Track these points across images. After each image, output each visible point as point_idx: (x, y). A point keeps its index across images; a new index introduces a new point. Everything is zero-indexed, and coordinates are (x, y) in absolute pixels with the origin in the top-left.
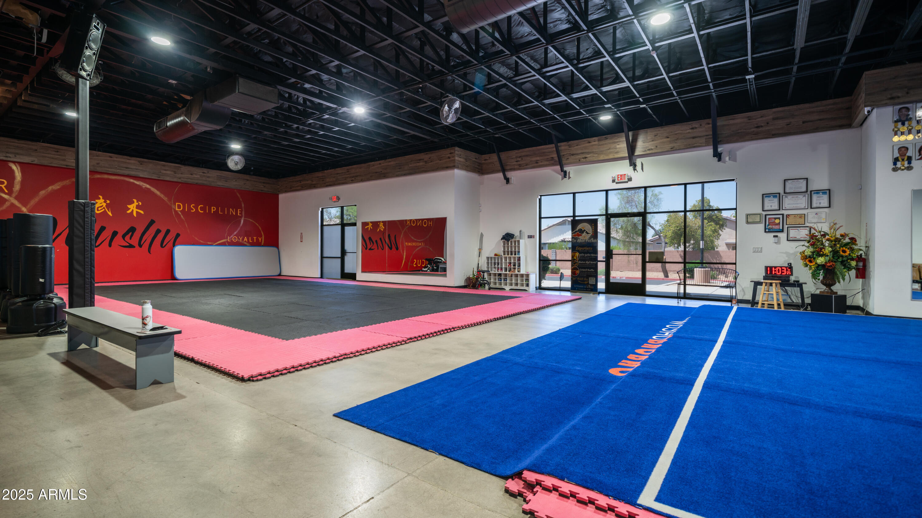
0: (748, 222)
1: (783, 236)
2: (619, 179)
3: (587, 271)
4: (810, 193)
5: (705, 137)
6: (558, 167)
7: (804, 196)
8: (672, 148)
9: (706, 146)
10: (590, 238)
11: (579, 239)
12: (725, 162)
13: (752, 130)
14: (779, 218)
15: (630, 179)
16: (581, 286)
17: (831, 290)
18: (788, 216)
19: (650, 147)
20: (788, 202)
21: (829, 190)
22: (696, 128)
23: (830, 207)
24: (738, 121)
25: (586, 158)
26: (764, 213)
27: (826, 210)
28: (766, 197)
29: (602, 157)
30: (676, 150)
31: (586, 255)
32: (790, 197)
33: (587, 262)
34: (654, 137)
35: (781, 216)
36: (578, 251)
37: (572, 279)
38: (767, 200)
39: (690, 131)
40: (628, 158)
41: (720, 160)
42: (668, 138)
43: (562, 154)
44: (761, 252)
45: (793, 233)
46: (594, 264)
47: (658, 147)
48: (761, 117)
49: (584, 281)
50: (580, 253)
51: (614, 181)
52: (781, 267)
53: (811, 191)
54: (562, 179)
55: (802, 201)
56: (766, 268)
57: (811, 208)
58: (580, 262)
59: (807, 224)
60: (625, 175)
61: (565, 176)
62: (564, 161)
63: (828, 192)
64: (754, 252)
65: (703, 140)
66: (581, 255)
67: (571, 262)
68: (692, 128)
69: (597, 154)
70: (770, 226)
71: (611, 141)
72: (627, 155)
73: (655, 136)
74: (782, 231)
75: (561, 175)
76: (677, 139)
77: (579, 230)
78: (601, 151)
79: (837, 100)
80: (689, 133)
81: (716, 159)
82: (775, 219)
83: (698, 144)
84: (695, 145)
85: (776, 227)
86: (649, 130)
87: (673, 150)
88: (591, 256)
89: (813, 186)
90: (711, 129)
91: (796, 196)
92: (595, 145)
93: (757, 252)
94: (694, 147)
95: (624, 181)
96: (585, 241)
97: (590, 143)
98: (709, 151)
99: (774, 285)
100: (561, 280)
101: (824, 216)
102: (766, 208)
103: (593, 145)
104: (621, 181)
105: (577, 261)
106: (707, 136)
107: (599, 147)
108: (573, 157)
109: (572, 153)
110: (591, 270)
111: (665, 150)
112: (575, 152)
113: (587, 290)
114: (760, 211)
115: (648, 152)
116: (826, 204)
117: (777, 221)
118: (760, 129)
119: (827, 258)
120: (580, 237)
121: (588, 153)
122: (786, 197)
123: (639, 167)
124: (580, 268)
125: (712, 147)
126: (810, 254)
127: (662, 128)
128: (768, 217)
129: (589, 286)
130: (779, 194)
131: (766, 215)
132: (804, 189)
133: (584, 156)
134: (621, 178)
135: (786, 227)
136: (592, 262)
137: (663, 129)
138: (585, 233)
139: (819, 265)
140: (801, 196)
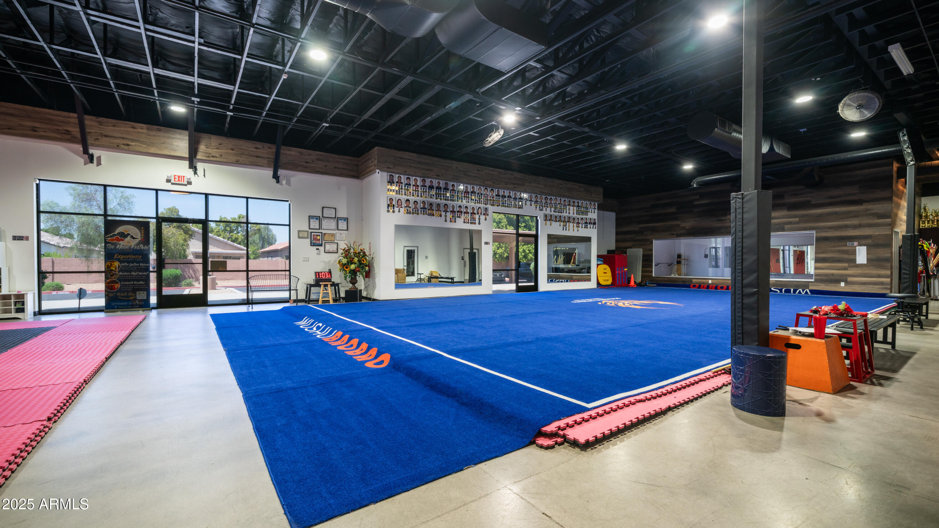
0: (299, 237)
1: (322, 249)
2: (177, 180)
3: (133, 284)
4: (338, 219)
5: (268, 159)
6: (80, 148)
7: (334, 221)
8: (237, 161)
9: (268, 167)
10: (138, 244)
11: (120, 244)
12: (282, 185)
13: (303, 163)
14: (319, 235)
15: (189, 183)
16: (123, 304)
17: (355, 286)
18: (325, 234)
19: (214, 155)
20: (325, 223)
21: (347, 218)
22: (259, 149)
23: (347, 230)
24: (293, 153)
25: (128, 145)
26: (310, 231)
27: (345, 232)
28: (311, 218)
29: (153, 150)
30: (241, 164)
31: (131, 265)
32: (326, 220)
33: (133, 273)
34: (218, 145)
35: (320, 234)
36: (119, 260)
37: (106, 296)
38: (312, 220)
39: (254, 150)
40: (188, 159)
41: (278, 182)
42: (233, 150)
43: (88, 130)
44: (308, 261)
45: (328, 247)
46: (144, 275)
47: (223, 156)
48: (309, 155)
49: (128, 296)
50: (121, 262)
51: (168, 181)
52: (325, 272)
53: (338, 218)
54: (85, 164)
55: (333, 224)
56: (316, 273)
57: (338, 230)
58: (121, 273)
59: (336, 241)
60: (184, 177)
61: (91, 161)
62: (90, 140)
63: (346, 219)
64: (304, 261)
65: (265, 161)
66: (122, 264)
67: (103, 274)
68: (256, 148)
69: (145, 144)
70: (314, 241)
71: (166, 135)
72: (188, 156)
73: (220, 144)
74: (321, 245)
75: (82, 158)
76: (242, 154)
77: (118, 234)
78: (152, 143)
79: (352, 158)
80: (253, 151)
81: (274, 180)
82: (317, 235)
83: (261, 164)
84: (259, 164)
85: (318, 242)
86: (213, 137)
87: (237, 163)
88: (139, 266)
89: (340, 215)
90: (275, 154)
91: (329, 220)
92: (143, 133)
93: (306, 261)
94: (258, 165)
95: (182, 183)
96: (130, 248)
97: (134, 128)
98: (270, 172)
99: (329, 286)
100: (80, 299)
101: (344, 236)
102: (311, 227)
103: (139, 133)
104: (179, 182)
105: (117, 273)
106: (268, 158)
107: (149, 137)
108: (107, 139)
109: (104, 133)
110: (139, 283)
111: (230, 161)
112: (110, 134)
113: (134, 306)
114: (307, 229)
115: (212, 159)
116: (346, 228)
117: (318, 238)
118: (308, 165)
119: (356, 265)
120: (121, 242)
121: (133, 140)
122: (324, 220)
123: (200, 171)
124: (121, 281)
125: (272, 169)
126: (346, 262)
127: (227, 138)
128: (313, 234)
129: (137, 302)
130: (319, 217)
131: (311, 232)
132: (334, 216)
133: (125, 142)
134: (179, 180)
135: (324, 242)
136: (140, 273)
137: (228, 140)
138: (129, 237)
139: (351, 270)
140: (332, 221)
